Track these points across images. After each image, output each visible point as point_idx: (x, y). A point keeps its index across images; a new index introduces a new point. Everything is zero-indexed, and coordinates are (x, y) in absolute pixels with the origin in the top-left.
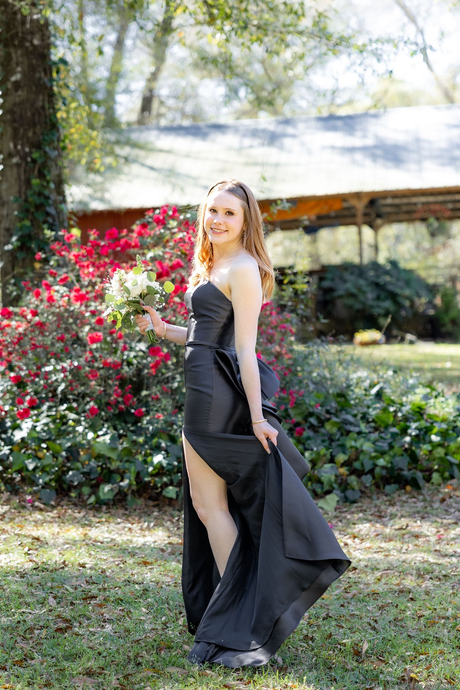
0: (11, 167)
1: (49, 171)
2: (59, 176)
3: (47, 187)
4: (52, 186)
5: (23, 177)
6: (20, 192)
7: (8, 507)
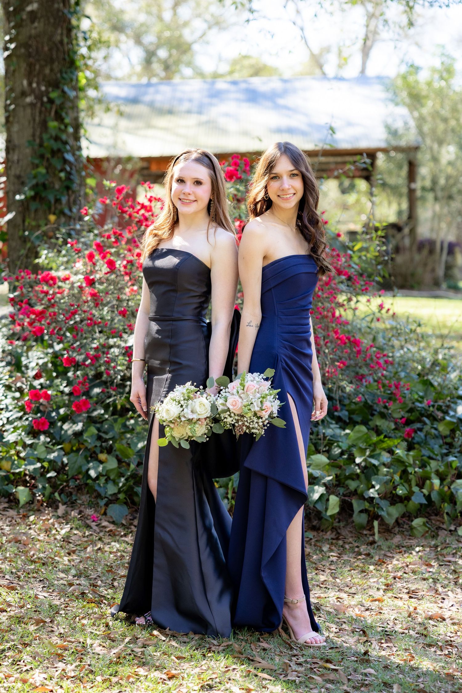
0: (24, 107)
1: (67, 113)
2: (76, 119)
3: (65, 131)
4: (71, 130)
5: (37, 119)
6: (34, 135)
7: (69, 526)
